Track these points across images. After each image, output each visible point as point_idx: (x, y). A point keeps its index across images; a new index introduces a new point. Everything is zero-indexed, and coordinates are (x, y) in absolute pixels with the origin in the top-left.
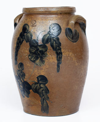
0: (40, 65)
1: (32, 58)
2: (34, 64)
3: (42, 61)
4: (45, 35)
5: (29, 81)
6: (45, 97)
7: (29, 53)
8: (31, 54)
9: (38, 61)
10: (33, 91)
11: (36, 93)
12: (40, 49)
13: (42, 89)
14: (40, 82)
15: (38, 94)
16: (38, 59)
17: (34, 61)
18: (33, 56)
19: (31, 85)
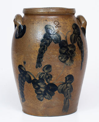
0: (70, 65)
1: (62, 59)
2: (64, 64)
3: (72, 61)
4: (71, 35)
5: (56, 82)
6: (68, 97)
7: (59, 53)
8: (61, 55)
9: (68, 61)
10: (58, 92)
11: (62, 94)
12: (70, 49)
13: (68, 88)
14: (68, 82)
15: (63, 94)
16: (68, 59)
17: (64, 62)
18: (64, 57)
19: (58, 86)
